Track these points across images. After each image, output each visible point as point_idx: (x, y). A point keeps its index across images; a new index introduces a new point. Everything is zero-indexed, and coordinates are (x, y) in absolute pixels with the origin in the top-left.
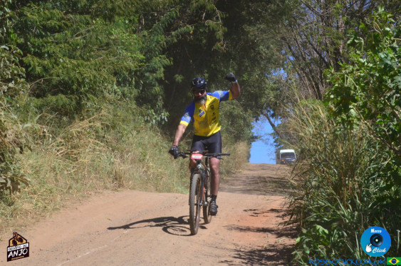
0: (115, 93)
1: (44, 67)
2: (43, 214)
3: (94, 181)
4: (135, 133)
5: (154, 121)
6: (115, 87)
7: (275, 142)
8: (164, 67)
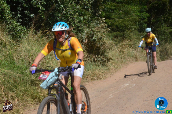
1: (111, 23)
8: (147, 18)
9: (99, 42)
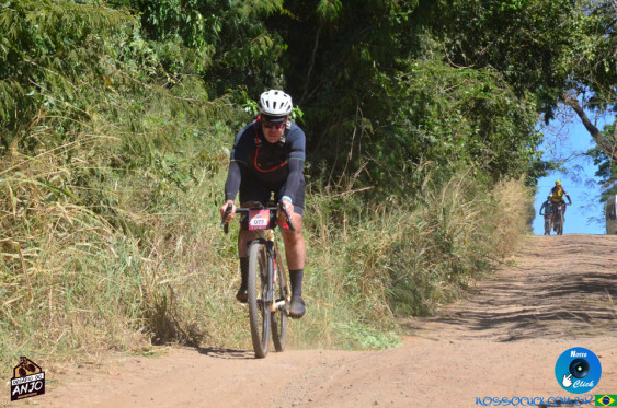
0: (141, 58)
3: (77, 329)
4: (202, 174)
6: (139, 43)
7: (598, 174)
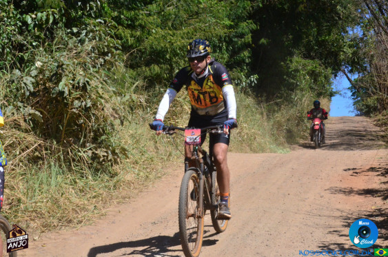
2: (146, 183)
5: (244, 83)
7: (352, 96)
8: (251, 32)
9: (78, 99)
